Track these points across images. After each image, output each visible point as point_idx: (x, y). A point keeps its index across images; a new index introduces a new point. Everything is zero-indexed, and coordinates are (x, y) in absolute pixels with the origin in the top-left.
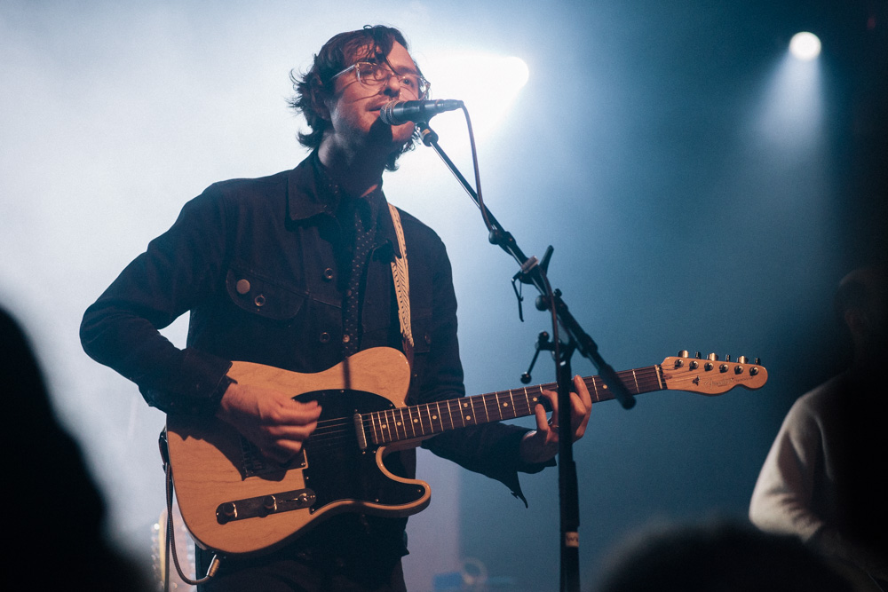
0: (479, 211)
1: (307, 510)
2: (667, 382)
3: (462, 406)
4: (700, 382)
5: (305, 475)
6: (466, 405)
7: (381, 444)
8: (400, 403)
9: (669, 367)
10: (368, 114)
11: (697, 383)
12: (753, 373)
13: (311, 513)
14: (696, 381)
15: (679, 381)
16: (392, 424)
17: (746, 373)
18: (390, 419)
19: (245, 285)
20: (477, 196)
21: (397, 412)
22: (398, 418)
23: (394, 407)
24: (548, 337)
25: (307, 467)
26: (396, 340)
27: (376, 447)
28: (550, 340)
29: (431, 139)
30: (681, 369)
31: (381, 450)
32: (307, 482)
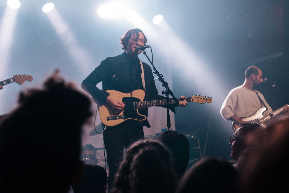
1: (123, 119)
2: (193, 100)
8: (142, 101)
12: (210, 100)
14: (199, 101)
15: (195, 100)
17: (208, 100)
18: (140, 103)
19: (114, 76)
22: (142, 103)
24: (164, 91)
25: (124, 112)
26: (142, 89)
27: (137, 109)
28: (165, 92)
29: (145, 53)
30: (196, 98)
31: (138, 109)
32: (124, 114)
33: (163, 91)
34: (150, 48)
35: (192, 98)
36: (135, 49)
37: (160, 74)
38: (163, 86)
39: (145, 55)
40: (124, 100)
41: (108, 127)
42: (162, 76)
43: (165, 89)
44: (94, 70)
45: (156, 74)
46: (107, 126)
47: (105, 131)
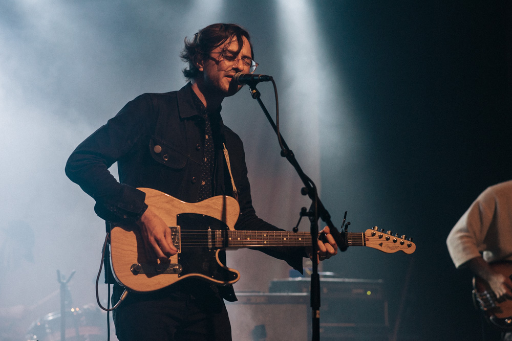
1: (177, 275)
2: (367, 243)
3: (263, 235)
4: (383, 246)
5: (179, 256)
6: (265, 236)
7: (219, 248)
8: (232, 228)
9: (368, 235)
11: (381, 246)
12: (409, 246)
13: (179, 277)
14: (381, 245)
15: (373, 243)
16: (226, 238)
17: (405, 245)
18: (227, 235)
19: (158, 149)
20: (276, 128)
21: (231, 232)
22: (230, 235)
23: (229, 229)
24: (306, 209)
25: (180, 252)
27: (216, 248)
29: (257, 96)
30: (374, 237)
31: (219, 250)
32: (179, 261)
33: (304, 210)
34: (270, 82)
35: (364, 237)
36: (230, 79)
38: (304, 192)
39: (256, 101)
40: (183, 219)
41: (132, 293)
43: (311, 201)
44: (105, 123)
45: (286, 158)
46: (128, 289)
47: (123, 302)
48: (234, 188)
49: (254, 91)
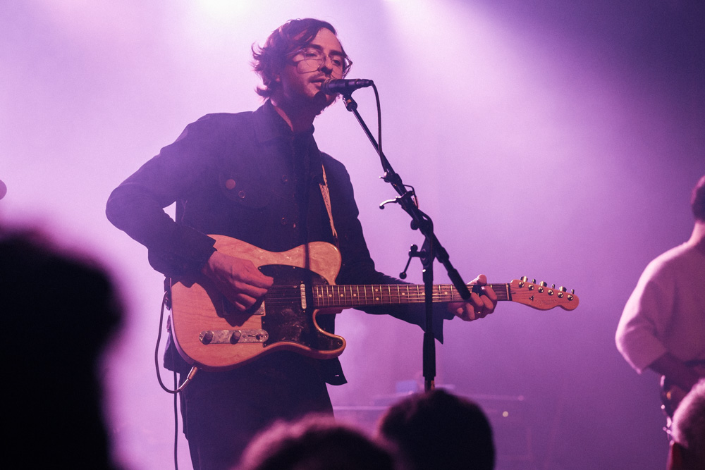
0: (379, 157)
1: (261, 344)
2: (513, 296)
3: (374, 290)
4: (535, 300)
6: (377, 290)
7: (317, 308)
8: (332, 283)
9: (515, 286)
10: (311, 84)
11: (532, 300)
12: (570, 299)
13: (264, 346)
14: (532, 298)
15: (521, 296)
16: (325, 294)
17: (565, 299)
18: (325, 291)
19: (231, 183)
20: (378, 147)
21: (330, 287)
22: (330, 291)
23: (328, 283)
24: (417, 247)
27: (313, 309)
28: (419, 250)
29: (352, 106)
30: (522, 288)
31: (316, 311)
32: (264, 326)
33: (414, 248)
34: (371, 88)
35: (509, 289)
36: (319, 84)
37: (404, 183)
38: (414, 226)
39: (352, 114)
42: (413, 193)
43: (423, 238)
45: (390, 184)
46: (197, 364)
48: (334, 232)
49: (349, 101)
